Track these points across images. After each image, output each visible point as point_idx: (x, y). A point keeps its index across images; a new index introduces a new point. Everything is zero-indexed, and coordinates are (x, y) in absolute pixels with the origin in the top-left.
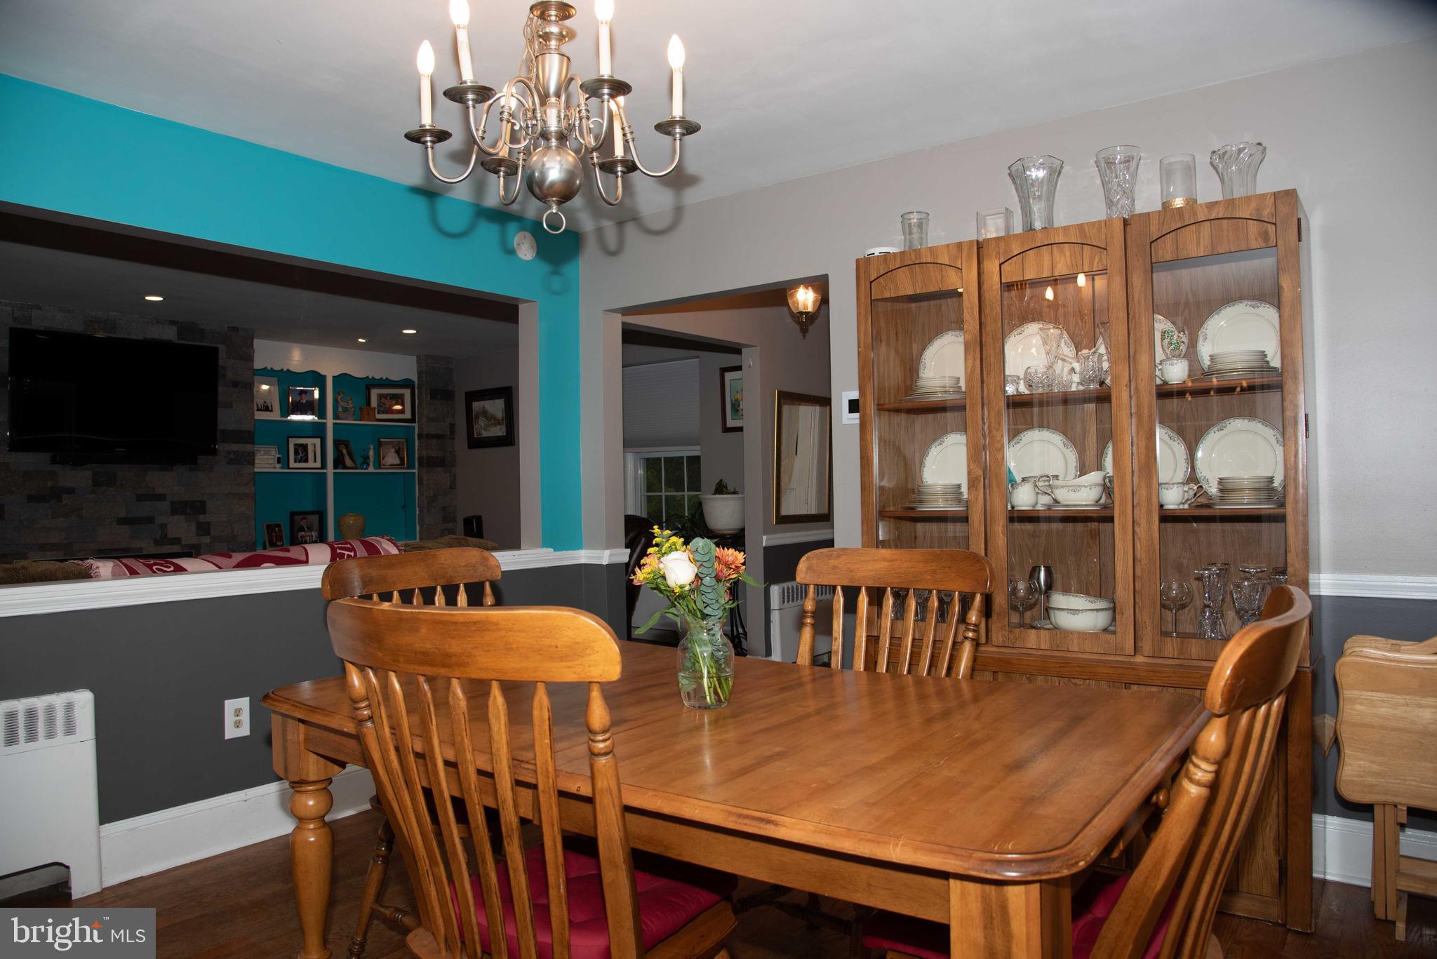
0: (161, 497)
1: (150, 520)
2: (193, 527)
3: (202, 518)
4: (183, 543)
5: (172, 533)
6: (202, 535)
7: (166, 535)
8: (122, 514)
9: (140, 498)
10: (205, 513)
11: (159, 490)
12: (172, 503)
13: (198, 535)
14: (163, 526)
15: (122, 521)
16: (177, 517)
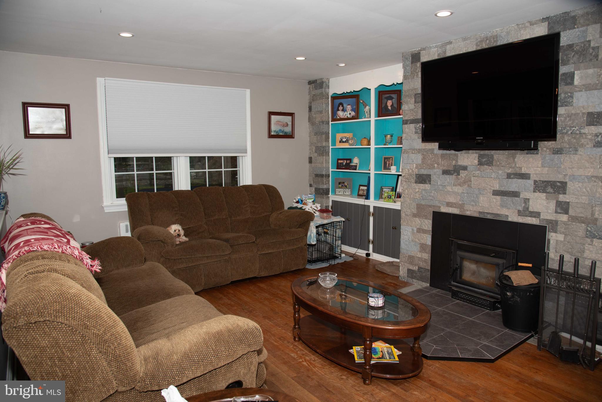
0: (525, 176)
1: (515, 194)
2: (552, 205)
3: (562, 198)
4: (542, 217)
5: (533, 207)
6: (560, 213)
7: (528, 208)
8: (497, 187)
9: (509, 176)
10: (565, 193)
11: (523, 171)
12: (535, 182)
13: (556, 212)
14: (527, 200)
15: (496, 193)
16: (537, 194)
